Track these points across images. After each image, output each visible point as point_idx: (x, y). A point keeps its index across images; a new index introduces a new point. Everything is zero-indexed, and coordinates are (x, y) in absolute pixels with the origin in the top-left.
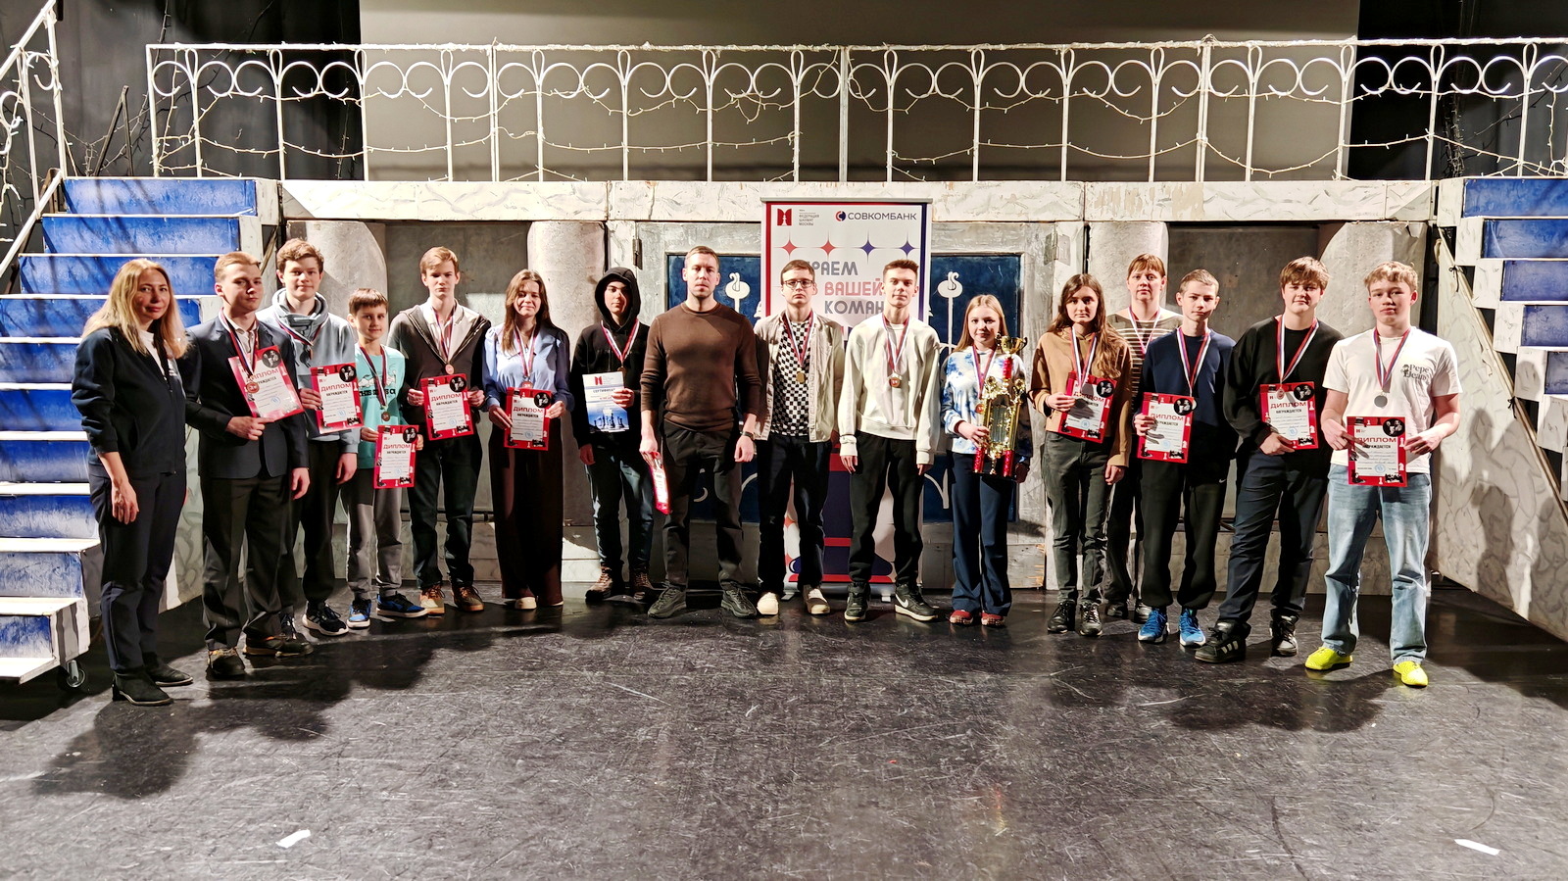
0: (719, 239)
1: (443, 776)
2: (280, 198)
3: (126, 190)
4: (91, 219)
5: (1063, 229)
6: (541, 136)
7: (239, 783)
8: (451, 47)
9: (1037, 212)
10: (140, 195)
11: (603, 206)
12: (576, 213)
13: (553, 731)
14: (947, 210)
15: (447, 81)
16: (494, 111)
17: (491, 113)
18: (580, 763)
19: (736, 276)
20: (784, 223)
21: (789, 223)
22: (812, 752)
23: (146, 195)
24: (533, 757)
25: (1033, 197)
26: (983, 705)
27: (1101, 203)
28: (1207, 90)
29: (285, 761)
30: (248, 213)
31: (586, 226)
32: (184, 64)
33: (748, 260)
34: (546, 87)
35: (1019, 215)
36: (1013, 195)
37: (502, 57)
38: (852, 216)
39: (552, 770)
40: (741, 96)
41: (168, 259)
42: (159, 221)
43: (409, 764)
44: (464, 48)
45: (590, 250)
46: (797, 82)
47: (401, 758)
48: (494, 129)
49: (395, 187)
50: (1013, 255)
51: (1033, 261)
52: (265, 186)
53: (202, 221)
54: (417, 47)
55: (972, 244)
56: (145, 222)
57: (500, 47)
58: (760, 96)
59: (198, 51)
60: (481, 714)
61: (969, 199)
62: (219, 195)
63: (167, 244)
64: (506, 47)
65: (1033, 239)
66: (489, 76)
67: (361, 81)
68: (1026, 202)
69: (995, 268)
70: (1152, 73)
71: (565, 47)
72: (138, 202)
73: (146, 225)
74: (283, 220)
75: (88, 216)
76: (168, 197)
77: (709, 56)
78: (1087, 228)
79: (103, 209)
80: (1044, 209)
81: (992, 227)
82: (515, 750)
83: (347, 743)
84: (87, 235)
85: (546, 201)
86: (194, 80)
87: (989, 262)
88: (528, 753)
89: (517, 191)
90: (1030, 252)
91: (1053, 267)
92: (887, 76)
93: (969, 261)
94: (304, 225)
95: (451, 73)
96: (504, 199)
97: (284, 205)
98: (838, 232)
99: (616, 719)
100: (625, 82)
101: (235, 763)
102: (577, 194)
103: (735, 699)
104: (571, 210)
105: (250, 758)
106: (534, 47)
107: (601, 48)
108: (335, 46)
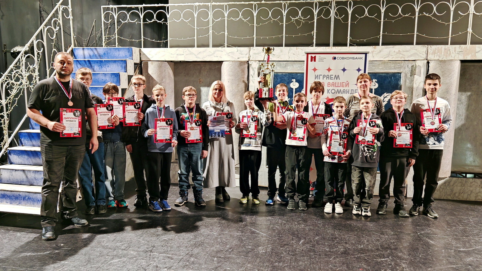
0: (288, 67)
1: (187, 263)
2: (140, 54)
3: (92, 52)
4: (80, 61)
5: (418, 63)
6: (226, 33)
7: (115, 261)
8: (197, 4)
9: (409, 57)
10: (96, 53)
11: (248, 56)
12: (238, 58)
13: (228, 246)
14: (373, 56)
15: (196, 16)
16: (211, 25)
17: (210, 26)
18: (238, 261)
19: (294, 80)
20: (313, 61)
21: (315, 61)
22: (327, 262)
23: (98, 53)
24: (220, 257)
25: (407, 51)
26: (394, 246)
27: (434, 53)
28: (472, 12)
29: (132, 253)
30: (130, 59)
31: (242, 63)
32: (113, 12)
33: (298, 74)
34: (229, 16)
35: (401, 58)
36: (399, 51)
37: (214, 7)
38: (338, 58)
39: (227, 263)
40: (296, 19)
41: (103, 74)
42: (101, 61)
43: (175, 257)
44: (201, 4)
45: (243, 71)
46: (316, 13)
47: (173, 254)
48: (211, 31)
49: (177, 50)
50: (398, 73)
51: (406, 75)
52: (135, 50)
53: (115, 61)
54: (186, 4)
55: (382, 69)
56: (97, 62)
57: (214, 3)
58: (302, 18)
59: (117, 8)
60: (202, 237)
61: (382, 53)
62: (121, 53)
63: (104, 69)
64: (215, 4)
65: (406, 67)
66: (210, 13)
67: (168, 16)
68: (404, 53)
69: (391, 78)
70: (451, 7)
71: (235, 3)
72: (96, 55)
73: (97, 63)
74: (141, 61)
75: (79, 60)
76: (105, 54)
77: (285, 5)
78: (428, 63)
79: (85, 58)
80: (411, 56)
81: (390, 63)
82: (213, 254)
83: (154, 247)
84: (79, 66)
85: (228, 54)
86: (116, 17)
87: (388, 76)
88: (219, 255)
89: (218, 51)
90: (405, 71)
91: (414, 77)
92: (349, 10)
93: (381, 75)
94: (148, 62)
95: (197, 13)
96: (214, 53)
97: (141, 56)
98: (333, 64)
99: (251, 243)
100: (255, 14)
101: (115, 252)
102: (239, 52)
103: (295, 237)
104: (237, 58)
105: (120, 251)
106: (224, 3)
107: (247, 3)
108: (160, 5)
